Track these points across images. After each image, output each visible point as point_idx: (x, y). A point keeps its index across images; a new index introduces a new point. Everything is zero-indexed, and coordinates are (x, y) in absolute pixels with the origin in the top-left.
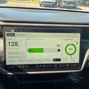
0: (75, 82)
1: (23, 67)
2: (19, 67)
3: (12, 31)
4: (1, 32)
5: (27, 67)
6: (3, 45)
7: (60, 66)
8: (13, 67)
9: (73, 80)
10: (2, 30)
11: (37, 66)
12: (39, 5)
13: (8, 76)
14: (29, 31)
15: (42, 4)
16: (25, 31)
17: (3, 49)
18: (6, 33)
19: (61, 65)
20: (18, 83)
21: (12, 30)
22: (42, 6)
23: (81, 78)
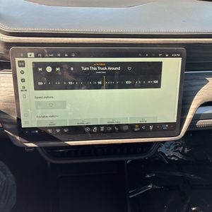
0: (173, 158)
1: (58, 131)
2: (50, 131)
4: (6, 56)
5: (66, 131)
6: (12, 85)
8: (37, 132)
9: (167, 155)
10: (8, 53)
11: (87, 130)
14: (66, 55)
16: (59, 55)
18: (17, 60)
19: (136, 126)
20: (49, 163)
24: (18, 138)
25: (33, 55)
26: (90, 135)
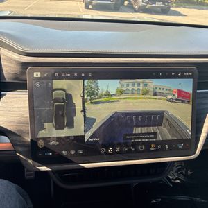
0: (178, 181)
2: (64, 153)
5: (81, 152)
8: (51, 154)
9: (171, 177)
12: (83, 5)
13: (27, 175)
14: (83, 75)
15: (90, 3)
22: (90, 7)
23: (189, 172)
24: (31, 161)
26: (105, 156)
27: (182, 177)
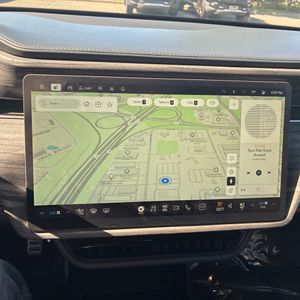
1: (94, 211)
2: (80, 212)
3: (52, 89)
4: (16, 91)
5: (106, 212)
6: (23, 135)
7: (218, 209)
8: (58, 213)
10: (18, 85)
14: (112, 89)
15: (135, 6)
16: (101, 88)
17: (24, 152)
19: (219, 204)
21: (53, 85)
22: (134, 11)
23: (275, 250)
24: (26, 224)
25: (59, 87)
27: (263, 257)
